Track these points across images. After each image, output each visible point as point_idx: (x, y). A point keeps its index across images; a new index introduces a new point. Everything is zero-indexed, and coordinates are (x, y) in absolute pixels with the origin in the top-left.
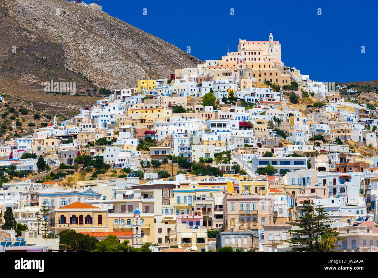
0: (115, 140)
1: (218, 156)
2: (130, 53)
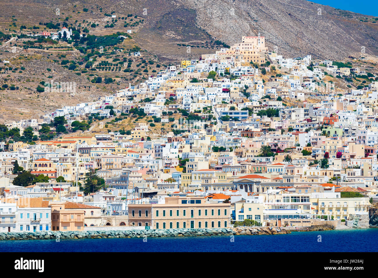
0: (154, 99)
1: (205, 109)
2: (244, 13)
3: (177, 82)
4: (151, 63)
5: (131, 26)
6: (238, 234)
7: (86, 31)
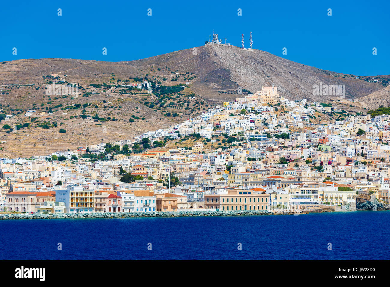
0: (206, 127)
1: (239, 133)
2: (261, 72)
3: (221, 116)
4: (202, 103)
5: (189, 80)
6: (275, 214)
7: (159, 83)
